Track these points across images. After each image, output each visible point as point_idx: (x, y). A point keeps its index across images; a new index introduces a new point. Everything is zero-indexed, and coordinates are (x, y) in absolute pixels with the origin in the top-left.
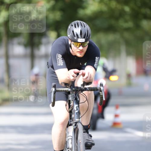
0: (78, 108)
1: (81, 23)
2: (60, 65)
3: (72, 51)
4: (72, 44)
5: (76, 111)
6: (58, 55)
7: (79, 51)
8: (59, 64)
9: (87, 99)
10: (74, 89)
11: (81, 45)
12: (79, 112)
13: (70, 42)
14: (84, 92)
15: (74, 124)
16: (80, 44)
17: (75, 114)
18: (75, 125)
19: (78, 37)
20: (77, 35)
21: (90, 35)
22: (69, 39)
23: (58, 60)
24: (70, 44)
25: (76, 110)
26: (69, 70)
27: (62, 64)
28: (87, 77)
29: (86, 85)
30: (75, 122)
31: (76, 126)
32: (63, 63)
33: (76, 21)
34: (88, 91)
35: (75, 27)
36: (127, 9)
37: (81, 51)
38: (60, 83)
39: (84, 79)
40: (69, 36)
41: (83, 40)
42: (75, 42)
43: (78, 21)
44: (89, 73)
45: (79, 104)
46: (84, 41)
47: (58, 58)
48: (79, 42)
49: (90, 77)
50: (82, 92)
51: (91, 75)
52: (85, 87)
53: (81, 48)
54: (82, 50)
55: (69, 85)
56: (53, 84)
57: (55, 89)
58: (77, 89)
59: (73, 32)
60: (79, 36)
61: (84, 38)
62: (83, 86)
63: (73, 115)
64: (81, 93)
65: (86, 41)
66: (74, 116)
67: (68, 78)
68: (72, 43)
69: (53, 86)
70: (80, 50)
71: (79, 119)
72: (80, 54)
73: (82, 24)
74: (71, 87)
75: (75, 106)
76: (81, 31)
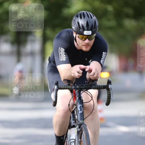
0: (82, 108)
1: (86, 13)
2: (62, 60)
3: (77, 44)
4: (77, 37)
5: (80, 112)
6: (60, 49)
8: (61, 58)
9: (92, 98)
10: (78, 87)
11: (87, 38)
12: (83, 112)
13: (74, 35)
16: (86, 36)
18: (79, 127)
19: (84, 30)
20: (83, 27)
22: (74, 31)
23: (60, 54)
24: (75, 37)
25: (79, 110)
26: (72, 66)
27: (64, 60)
30: (79, 124)
31: (80, 129)
32: (66, 58)
35: (81, 18)
37: (87, 45)
40: (73, 28)
41: (89, 33)
43: (84, 11)
44: (96, 70)
45: (83, 104)
46: (91, 34)
47: (61, 52)
48: (85, 34)
53: (87, 41)
54: (88, 43)
55: (72, 82)
57: (58, 87)
58: (82, 86)
59: (78, 23)
60: (85, 28)
63: (76, 116)
64: (86, 91)
66: (78, 117)
68: (77, 35)
70: (86, 43)
71: (83, 120)
72: (86, 48)
73: (89, 15)
74: (74, 84)
75: (79, 106)
76: (87, 22)
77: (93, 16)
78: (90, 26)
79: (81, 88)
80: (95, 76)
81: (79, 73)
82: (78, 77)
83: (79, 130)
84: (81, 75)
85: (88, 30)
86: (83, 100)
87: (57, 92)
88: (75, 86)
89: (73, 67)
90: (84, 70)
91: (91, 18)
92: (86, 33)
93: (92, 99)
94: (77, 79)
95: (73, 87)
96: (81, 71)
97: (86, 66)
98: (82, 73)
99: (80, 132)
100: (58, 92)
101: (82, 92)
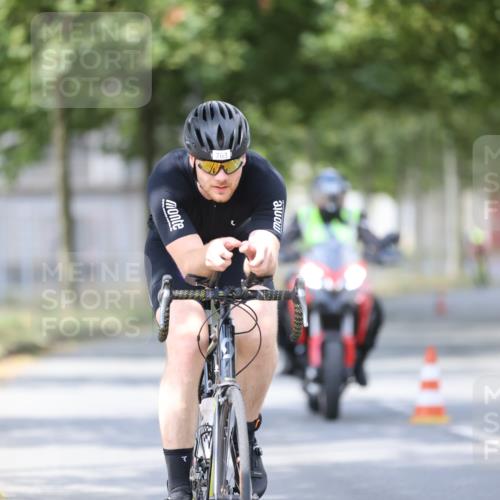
1: (219, 105)
2: (175, 229)
4: (197, 166)
5: (226, 357)
6: (165, 203)
7: (215, 184)
8: (172, 226)
9: (256, 321)
10: (221, 293)
11: (222, 167)
12: (233, 358)
13: (192, 162)
14: (249, 303)
15: (219, 392)
16: (219, 164)
17: (224, 363)
18: (223, 394)
19: (212, 148)
20: (209, 141)
21: (245, 139)
23: (168, 216)
25: (224, 352)
27: (181, 226)
28: (261, 263)
29: (257, 284)
30: (222, 387)
31: (225, 398)
32: (184, 223)
33: (209, 102)
34: (262, 299)
35: (205, 118)
36: (463, 32)
37: (223, 186)
38: (184, 275)
39: (251, 267)
41: (226, 154)
42: (204, 160)
43: (214, 102)
44: (266, 251)
45: (233, 337)
46: (229, 158)
47: (169, 211)
48: (214, 158)
49: (270, 261)
50: (244, 303)
51: (271, 255)
52: (252, 289)
53: (221, 176)
54: (225, 182)
55: (208, 282)
56: (166, 278)
57: (171, 293)
58: (231, 293)
59: (198, 133)
60: (215, 143)
61: (230, 147)
62: (248, 287)
63: (217, 367)
64: (241, 305)
65: (235, 157)
66: (220, 369)
67: (208, 264)
68: (198, 162)
69: (166, 284)
70: (218, 181)
71: (234, 377)
72: (221, 194)
73: (225, 109)
74: (213, 287)
75: (223, 342)
76: (220, 129)
77: (237, 112)
78: (227, 139)
79: (229, 297)
80: (264, 267)
81: (224, 258)
82: (222, 270)
83: (222, 400)
84: (229, 263)
85: (221, 147)
86: (233, 327)
87: (168, 305)
88: (216, 292)
89: (208, 245)
90: (235, 251)
91: (231, 116)
92: (217, 155)
93: (257, 324)
94: (219, 273)
95: (210, 295)
96: (230, 255)
97: (242, 240)
98: (233, 259)
99: (223, 405)
100: (172, 305)
101: (232, 306)
